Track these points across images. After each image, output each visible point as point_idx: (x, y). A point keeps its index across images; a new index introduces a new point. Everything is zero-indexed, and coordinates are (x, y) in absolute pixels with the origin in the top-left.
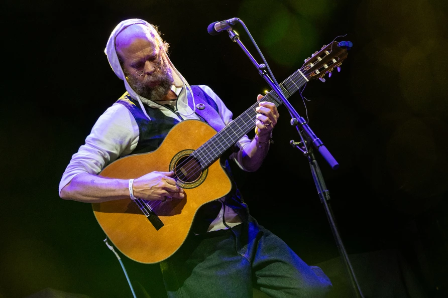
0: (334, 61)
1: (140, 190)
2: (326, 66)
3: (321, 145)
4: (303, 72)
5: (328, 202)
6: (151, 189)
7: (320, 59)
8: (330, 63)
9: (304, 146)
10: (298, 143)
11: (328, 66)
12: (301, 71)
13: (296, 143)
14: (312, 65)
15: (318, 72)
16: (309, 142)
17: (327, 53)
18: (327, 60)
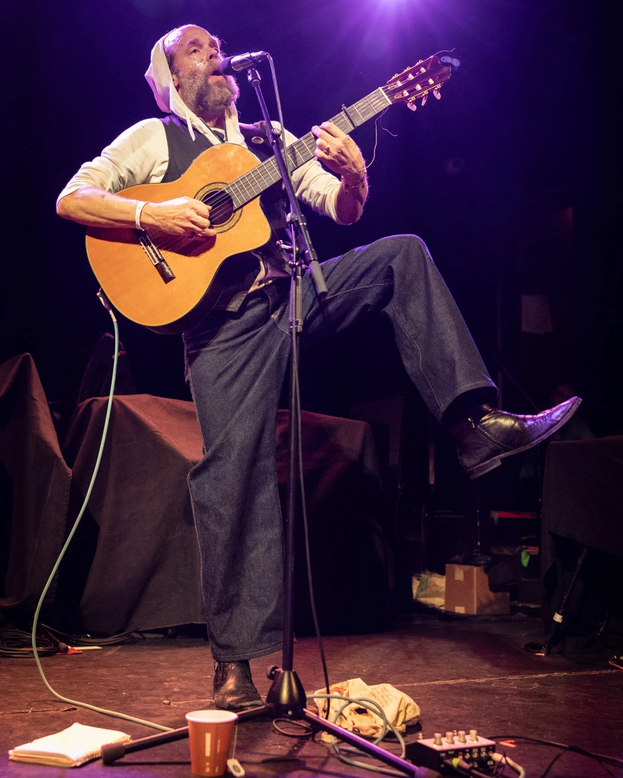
0: (431, 81)
1: (161, 218)
2: (418, 87)
3: (314, 260)
4: (385, 92)
5: (297, 334)
6: (174, 218)
7: (411, 77)
8: (425, 85)
9: (293, 253)
10: (288, 247)
11: (422, 87)
12: (383, 89)
13: (284, 246)
14: (399, 84)
15: (406, 93)
16: (301, 251)
17: (423, 70)
18: (422, 79)
